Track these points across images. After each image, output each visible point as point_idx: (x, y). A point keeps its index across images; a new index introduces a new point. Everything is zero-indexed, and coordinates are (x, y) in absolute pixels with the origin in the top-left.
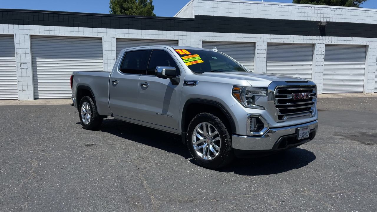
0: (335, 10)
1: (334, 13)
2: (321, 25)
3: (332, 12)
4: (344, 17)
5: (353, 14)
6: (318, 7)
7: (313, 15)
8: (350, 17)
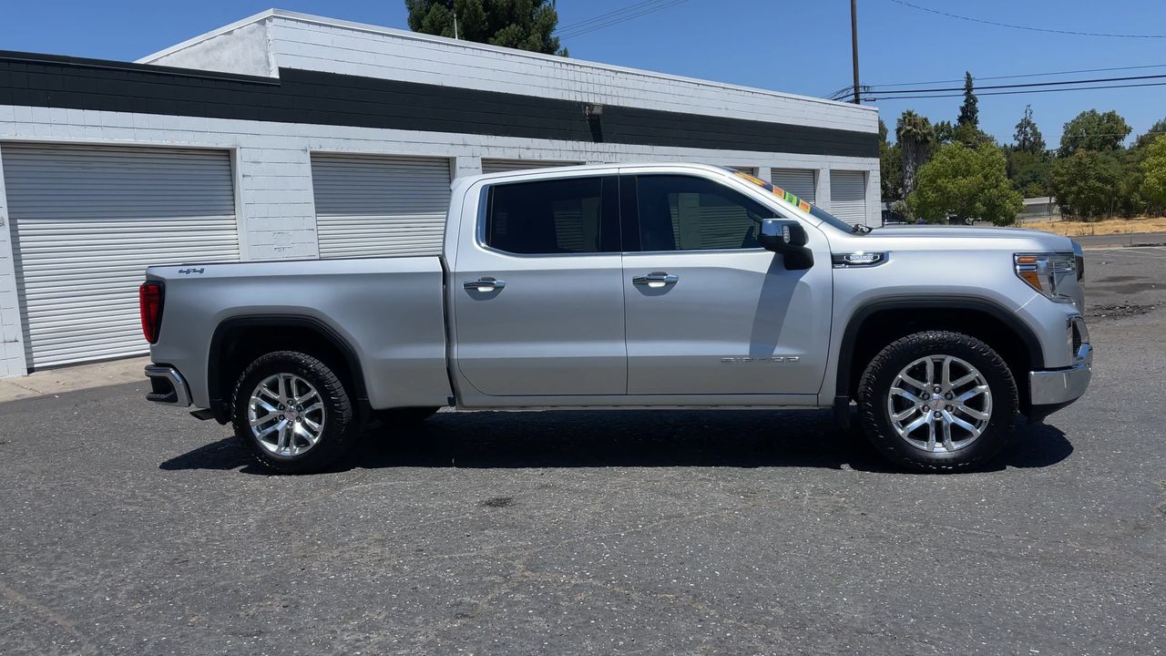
0: (613, 74)
1: (614, 83)
2: (593, 112)
3: (608, 81)
4: (632, 94)
5: (648, 87)
6: (581, 66)
7: (572, 86)
8: (643, 95)
